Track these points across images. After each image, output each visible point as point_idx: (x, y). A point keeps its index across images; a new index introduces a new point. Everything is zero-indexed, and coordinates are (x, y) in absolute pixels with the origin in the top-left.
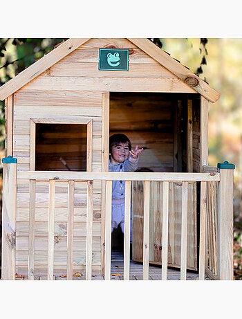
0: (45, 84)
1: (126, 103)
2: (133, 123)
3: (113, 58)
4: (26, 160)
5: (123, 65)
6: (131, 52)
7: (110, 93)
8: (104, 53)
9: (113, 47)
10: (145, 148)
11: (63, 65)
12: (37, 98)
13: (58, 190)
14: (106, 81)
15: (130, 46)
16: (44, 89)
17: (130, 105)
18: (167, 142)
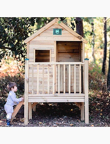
0: (38, 39)
1: (64, 44)
2: (67, 50)
3: (57, 31)
4: (32, 60)
5: (60, 33)
6: (62, 29)
7: (57, 41)
8: (55, 30)
9: (57, 28)
10: (70, 58)
11: (43, 33)
12: (36, 43)
13: (40, 69)
14: (55, 38)
15: (62, 28)
16: (38, 40)
17: (66, 45)
18: (77, 56)
